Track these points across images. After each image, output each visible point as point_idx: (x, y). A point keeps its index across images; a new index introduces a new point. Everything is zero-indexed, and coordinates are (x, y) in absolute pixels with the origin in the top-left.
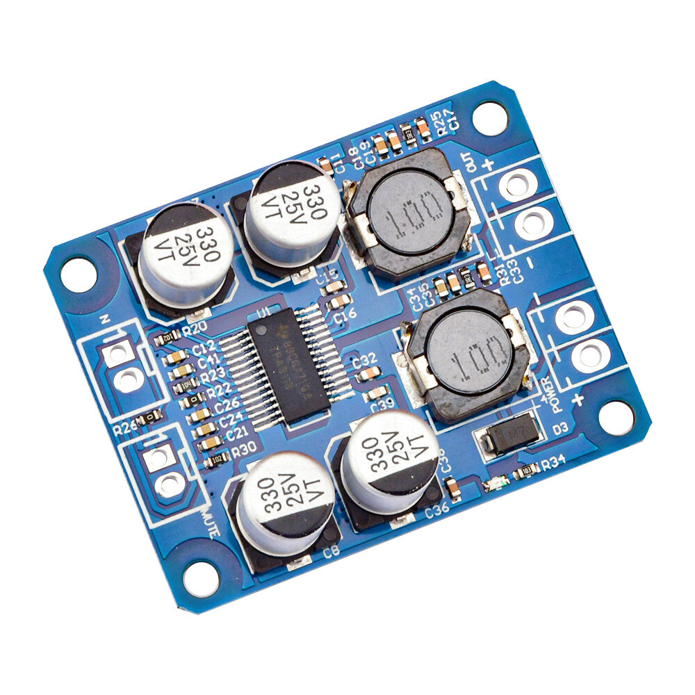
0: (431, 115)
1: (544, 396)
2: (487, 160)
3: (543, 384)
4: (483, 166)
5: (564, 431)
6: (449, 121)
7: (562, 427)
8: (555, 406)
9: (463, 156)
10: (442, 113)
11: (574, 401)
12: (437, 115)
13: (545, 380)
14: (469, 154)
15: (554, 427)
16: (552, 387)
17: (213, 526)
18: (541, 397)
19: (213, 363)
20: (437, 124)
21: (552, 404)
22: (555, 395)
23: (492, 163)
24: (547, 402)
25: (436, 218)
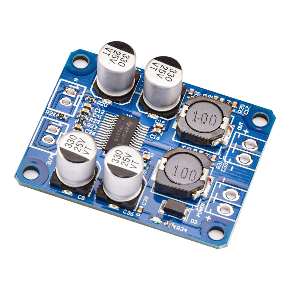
0: (241, 105)
1: (198, 208)
2: (247, 130)
3: (201, 205)
4: (244, 131)
5: (195, 223)
6: (245, 110)
7: (195, 222)
8: (199, 214)
9: (240, 123)
10: (245, 107)
11: (206, 217)
12: (243, 106)
13: (203, 204)
14: (243, 124)
15: (192, 220)
16: (203, 208)
17: (50, 161)
18: (197, 208)
19: (98, 117)
20: (241, 108)
21: (198, 213)
22: (202, 211)
23: (248, 132)
24: (197, 211)
25: (211, 125)
